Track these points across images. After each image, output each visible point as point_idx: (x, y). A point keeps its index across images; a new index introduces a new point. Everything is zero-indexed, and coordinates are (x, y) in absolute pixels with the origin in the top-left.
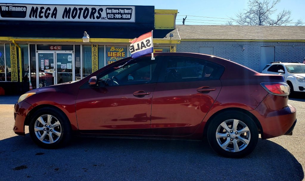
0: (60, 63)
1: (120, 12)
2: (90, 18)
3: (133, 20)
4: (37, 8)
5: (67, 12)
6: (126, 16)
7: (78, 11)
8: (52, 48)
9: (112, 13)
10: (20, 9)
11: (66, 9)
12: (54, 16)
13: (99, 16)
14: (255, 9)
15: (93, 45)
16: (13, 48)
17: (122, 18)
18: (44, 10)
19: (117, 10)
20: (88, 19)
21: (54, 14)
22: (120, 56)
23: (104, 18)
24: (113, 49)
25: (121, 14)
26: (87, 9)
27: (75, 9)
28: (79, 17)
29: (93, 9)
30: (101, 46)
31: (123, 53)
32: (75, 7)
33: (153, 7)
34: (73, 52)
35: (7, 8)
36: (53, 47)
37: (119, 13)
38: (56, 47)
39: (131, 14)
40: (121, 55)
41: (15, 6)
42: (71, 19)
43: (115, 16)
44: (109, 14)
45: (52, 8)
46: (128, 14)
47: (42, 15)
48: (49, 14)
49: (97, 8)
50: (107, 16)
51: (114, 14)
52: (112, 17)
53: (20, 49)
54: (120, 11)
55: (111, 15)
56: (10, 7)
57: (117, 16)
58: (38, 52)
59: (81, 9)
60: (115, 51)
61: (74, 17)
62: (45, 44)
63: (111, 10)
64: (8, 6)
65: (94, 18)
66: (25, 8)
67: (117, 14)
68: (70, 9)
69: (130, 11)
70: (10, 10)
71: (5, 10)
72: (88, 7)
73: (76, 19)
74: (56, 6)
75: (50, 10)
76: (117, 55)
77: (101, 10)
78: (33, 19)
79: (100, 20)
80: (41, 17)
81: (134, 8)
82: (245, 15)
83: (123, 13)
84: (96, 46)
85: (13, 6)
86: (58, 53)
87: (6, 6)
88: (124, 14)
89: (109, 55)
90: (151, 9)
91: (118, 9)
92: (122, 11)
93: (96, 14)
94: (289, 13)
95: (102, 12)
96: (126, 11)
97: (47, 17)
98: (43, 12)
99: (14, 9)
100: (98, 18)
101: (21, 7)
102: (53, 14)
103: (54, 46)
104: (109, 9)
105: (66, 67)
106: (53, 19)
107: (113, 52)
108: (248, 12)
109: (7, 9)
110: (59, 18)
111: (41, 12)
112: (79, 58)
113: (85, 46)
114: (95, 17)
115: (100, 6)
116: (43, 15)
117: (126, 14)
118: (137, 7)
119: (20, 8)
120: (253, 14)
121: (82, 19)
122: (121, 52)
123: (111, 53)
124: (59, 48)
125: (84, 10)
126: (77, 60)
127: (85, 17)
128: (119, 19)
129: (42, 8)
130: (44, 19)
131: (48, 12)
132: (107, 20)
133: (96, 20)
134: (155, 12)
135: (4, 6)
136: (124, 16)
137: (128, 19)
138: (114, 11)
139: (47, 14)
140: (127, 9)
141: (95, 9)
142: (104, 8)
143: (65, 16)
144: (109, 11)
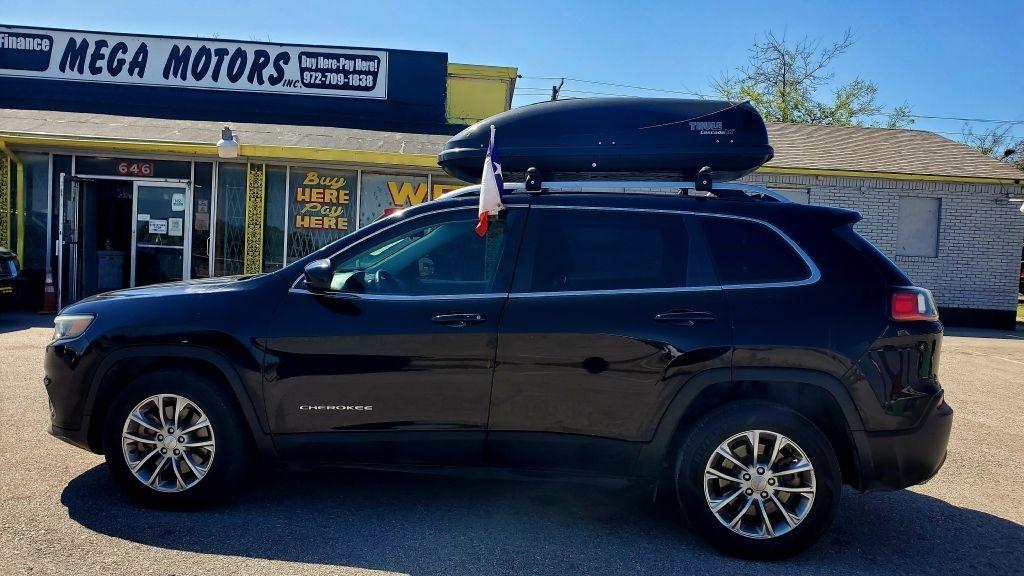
0: (146, 217)
1: (344, 66)
2: (250, 79)
3: (380, 92)
4: (85, 44)
5: (177, 60)
6: (360, 80)
7: (214, 60)
8: (122, 168)
9: (317, 70)
10: (30, 44)
11: (176, 49)
12: (137, 70)
13: (276, 75)
14: (769, 70)
15: (251, 165)
16: (1, 163)
17: (346, 86)
18: (106, 51)
19: (334, 62)
20: (243, 84)
21: (139, 64)
22: (334, 201)
23: (294, 82)
24: (312, 178)
25: (346, 73)
26: (240, 54)
27: (204, 51)
28: (215, 77)
29: (259, 54)
30: (276, 170)
31: (342, 192)
32: (204, 47)
33: (445, 55)
34: (189, 183)
36: (129, 166)
37: (337, 71)
38: (135, 166)
39: (375, 75)
40: (338, 198)
41: (17, 35)
42: (191, 82)
43: (326, 77)
44: (310, 70)
45: (133, 47)
46: (367, 73)
47: (100, 63)
48: (122, 62)
49: (273, 53)
50: (302, 78)
51: (324, 71)
52: (317, 82)
53: (20, 168)
54: (342, 64)
55: (313, 73)
57: (333, 78)
59: (221, 53)
60: (318, 186)
61: (198, 76)
62: (102, 156)
63: (314, 60)
65: (261, 82)
66: (46, 42)
67: (331, 71)
68: (188, 50)
69: (372, 66)
72: (244, 47)
73: (207, 82)
74: (146, 41)
76: (324, 198)
77: (285, 57)
78: (71, 75)
79: (279, 88)
80: (95, 70)
81: (384, 57)
83: (352, 70)
84: (260, 168)
85: (11, 35)
86: (142, 184)
88: (355, 72)
89: (300, 198)
90: (439, 60)
91: (337, 57)
92: (349, 65)
93: (269, 71)
95: (286, 63)
96: (361, 65)
97: (114, 72)
98: (102, 57)
99: (11, 43)
100: (273, 81)
101: (34, 37)
102: (134, 64)
103: (130, 162)
104: (309, 55)
105: (164, 228)
106: (135, 79)
107: (311, 187)
108: (750, 78)
110: (154, 76)
111: (97, 56)
112: (206, 202)
113: (228, 168)
114: (265, 77)
115: (281, 45)
116: (102, 64)
117: (360, 73)
118: (392, 53)
119: (31, 40)
121: (224, 83)
122: (338, 190)
123: (307, 190)
124: (145, 169)
125: (231, 54)
126: (200, 208)
127: (234, 78)
128: (337, 87)
129: (101, 44)
130: (105, 77)
131: (120, 55)
132: (301, 90)
133: (267, 87)
134: (449, 72)
136: (354, 80)
137: (367, 89)
138: (323, 63)
139: (115, 63)
140: (365, 58)
141: (265, 54)
142: (294, 53)
143: (171, 73)
144: (308, 62)
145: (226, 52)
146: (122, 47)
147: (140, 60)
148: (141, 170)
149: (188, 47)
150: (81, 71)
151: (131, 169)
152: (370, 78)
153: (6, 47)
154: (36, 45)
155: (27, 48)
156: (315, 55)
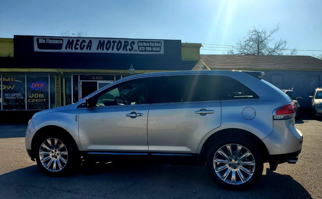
2: (123, 50)
3: (162, 52)
4: (73, 41)
5: (101, 44)
6: (156, 49)
7: (112, 44)
8: (93, 78)
10: (57, 42)
11: (100, 41)
12: (89, 48)
13: (131, 48)
14: (254, 38)
16: (58, 78)
17: (152, 51)
18: (79, 43)
19: (148, 44)
20: (121, 51)
23: (136, 51)
25: (152, 47)
26: (120, 42)
27: (109, 42)
28: (113, 49)
29: (125, 42)
32: (109, 40)
33: (180, 41)
37: (149, 46)
39: (160, 47)
41: (52, 39)
42: (105, 51)
44: (141, 46)
45: (87, 41)
46: (158, 47)
47: (77, 47)
48: (84, 46)
49: (130, 42)
50: (139, 49)
51: (145, 47)
52: (144, 50)
53: (64, 79)
54: (150, 45)
56: (47, 40)
57: (148, 49)
59: (114, 42)
61: (107, 49)
62: (87, 75)
63: (142, 43)
65: (127, 50)
66: (61, 41)
67: (147, 46)
68: (104, 42)
69: (159, 45)
70: (47, 43)
72: (121, 40)
73: (110, 51)
74: (92, 39)
75: (85, 43)
77: (133, 43)
78: (69, 50)
79: (132, 52)
80: (76, 49)
81: (163, 42)
82: (244, 43)
86: (100, 82)
87: (44, 39)
88: (154, 47)
90: (177, 43)
91: (149, 42)
92: (153, 45)
93: (129, 47)
96: (156, 45)
97: (82, 49)
98: (78, 44)
99: (50, 42)
100: (130, 50)
101: (57, 39)
102: (88, 46)
103: (96, 76)
106: (88, 51)
108: (247, 40)
109: (44, 41)
110: (94, 50)
111: (77, 44)
115: (132, 39)
117: (156, 47)
118: (166, 41)
119: (57, 40)
120: (252, 42)
121: (115, 51)
124: (101, 78)
125: (117, 42)
127: (118, 50)
128: (149, 51)
129: (78, 41)
130: (79, 51)
131: (83, 44)
132: (139, 52)
133: (128, 52)
134: (182, 45)
135: (42, 39)
136: (154, 49)
137: (158, 51)
138: (145, 44)
139: (82, 46)
140: (157, 42)
141: (128, 42)
142: (136, 42)
143: (99, 49)
144: (140, 44)
145: (115, 42)
146: (84, 41)
147: (90, 45)
148: (99, 78)
149: (104, 40)
150: (72, 49)
151: (96, 78)
153: (49, 43)
154: (58, 42)
155: (55, 43)
156: (142, 42)
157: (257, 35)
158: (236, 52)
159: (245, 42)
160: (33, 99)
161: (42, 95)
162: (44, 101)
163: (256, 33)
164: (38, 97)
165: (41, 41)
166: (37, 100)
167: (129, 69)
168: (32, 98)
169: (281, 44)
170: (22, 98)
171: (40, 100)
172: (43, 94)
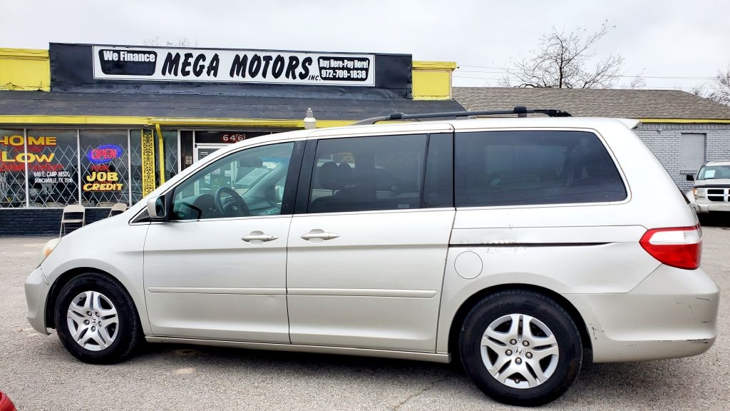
1: (347, 65)
2: (287, 76)
3: (371, 81)
4: (178, 56)
5: (239, 64)
6: (358, 74)
7: (263, 63)
8: (225, 138)
10: (142, 58)
11: (237, 57)
12: (212, 72)
13: (304, 72)
14: (552, 51)
17: (349, 79)
18: (192, 60)
19: (341, 62)
20: (283, 79)
21: (214, 68)
23: (315, 78)
25: (349, 70)
26: (280, 59)
27: (256, 58)
28: (264, 75)
29: (292, 59)
32: (256, 55)
33: (410, 56)
35: (116, 54)
36: (229, 137)
37: (343, 69)
38: (233, 136)
39: (367, 70)
41: (133, 52)
42: (248, 79)
43: (336, 73)
44: (325, 68)
45: (209, 56)
46: (362, 69)
47: (187, 69)
48: (202, 67)
49: (301, 58)
50: (321, 74)
51: (334, 69)
52: (331, 76)
53: (161, 140)
55: (328, 71)
56: (122, 53)
57: (341, 74)
58: (198, 147)
59: (268, 59)
61: (253, 75)
62: (211, 131)
63: (327, 62)
64: (118, 52)
65: (294, 77)
66: (152, 56)
67: (339, 69)
68: (245, 57)
69: (365, 64)
70: (122, 59)
71: (111, 59)
72: (282, 55)
73: (259, 79)
75: (204, 60)
77: (309, 60)
78: (170, 77)
79: (306, 81)
80: (185, 73)
81: (372, 58)
82: (532, 64)
83: (352, 68)
85: (129, 52)
87: (114, 51)
88: (354, 69)
90: (406, 59)
91: (342, 59)
92: (350, 64)
93: (299, 70)
94: (619, 61)
95: (310, 64)
96: (358, 64)
97: (198, 74)
98: (189, 64)
99: (129, 58)
100: (302, 76)
101: (144, 53)
102: (211, 68)
103: (230, 134)
104: (325, 59)
106: (211, 78)
108: (539, 57)
109: (115, 57)
110: (224, 75)
111: (186, 64)
114: (297, 74)
115: (306, 52)
116: (190, 69)
117: (357, 69)
118: (378, 56)
119: (143, 55)
120: (549, 62)
121: (270, 79)
124: (240, 138)
125: (274, 59)
127: (276, 75)
128: (343, 79)
129: (188, 56)
130: (192, 77)
131: (201, 63)
132: (321, 82)
133: (298, 81)
134: (414, 66)
135: (110, 50)
136: (354, 74)
137: (362, 79)
138: (334, 64)
139: (198, 68)
140: (360, 60)
141: (296, 59)
142: (315, 58)
143: (235, 73)
144: (324, 64)
145: (270, 58)
146: (202, 57)
147: (214, 65)
148: (237, 139)
150: (176, 74)
151: (231, 139)
152: (364, 72)
153: (126, 60)
154: (146, 58)
155: (140, 60)
156: (328, 59)
157: (558, 46)
158: (514, 83)
159: (535, 60)
160: (94, 185)
161: (115, 174)
162: (119, 189)
163: (559, 41)
164: (104, 179)
165: (109, 56)
166: (102, 185)
167: (303, 119)
168: (92, 182)
169: (610, 66)
170: (71, 180)
171: (110, 187)
172: (117, 172)
